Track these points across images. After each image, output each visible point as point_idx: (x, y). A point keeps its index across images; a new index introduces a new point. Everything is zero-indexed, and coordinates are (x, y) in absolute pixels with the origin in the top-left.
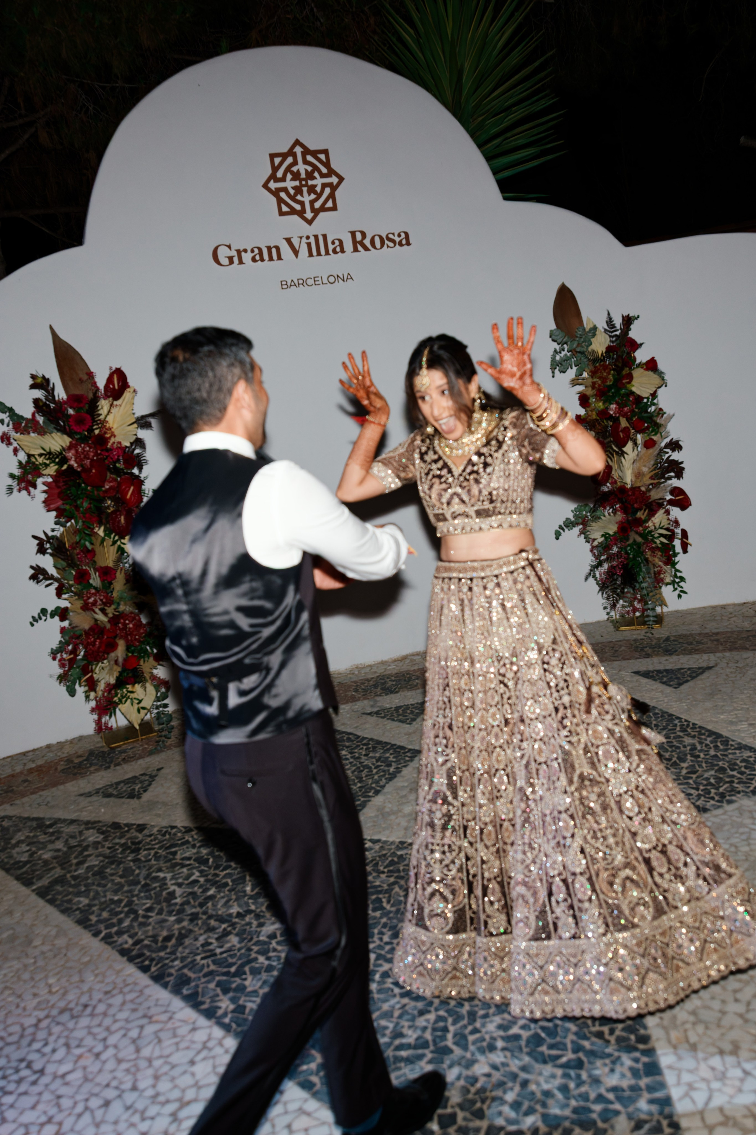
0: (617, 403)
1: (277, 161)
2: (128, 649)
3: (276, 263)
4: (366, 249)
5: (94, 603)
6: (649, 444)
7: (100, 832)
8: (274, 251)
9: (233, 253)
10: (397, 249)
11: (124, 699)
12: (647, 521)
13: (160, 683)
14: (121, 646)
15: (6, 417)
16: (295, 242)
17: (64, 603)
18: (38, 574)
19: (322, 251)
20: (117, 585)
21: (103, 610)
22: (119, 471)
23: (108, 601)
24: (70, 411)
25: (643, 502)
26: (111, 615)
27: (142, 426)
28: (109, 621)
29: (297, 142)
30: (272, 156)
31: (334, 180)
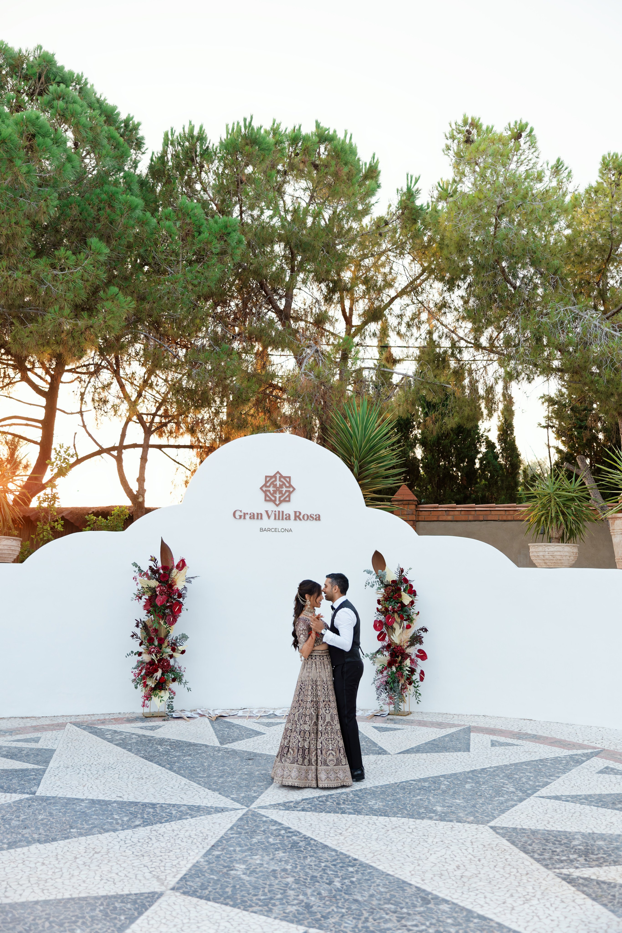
0: (392, 606)
1: (268, 479)
2: (162, 674)
3: (260, 520)
4: (300, 519)
5: (153, 652)
6: (408, 627)
7: (137, 736)
8: (260, 516)
9: (242, 514)
10: (314, 521)
11: (156, 695)
12: (401, 662)
13: (172, 692)
14: (160, 671)
15: (137, 569)
16: (270, 513)
17: (141, 649)
18: (134, 635)
19: (281, 518)
20: (164, 646)
21: (156, 655)
22: (175, 599)
23: (158, 652)
24: (161, 571)
25: (401, 653)
26: (159, 658)
27: (188, 582)
28: (157, 660)
29: (278, 472)
30: (266, 477)
31: (291, 489)
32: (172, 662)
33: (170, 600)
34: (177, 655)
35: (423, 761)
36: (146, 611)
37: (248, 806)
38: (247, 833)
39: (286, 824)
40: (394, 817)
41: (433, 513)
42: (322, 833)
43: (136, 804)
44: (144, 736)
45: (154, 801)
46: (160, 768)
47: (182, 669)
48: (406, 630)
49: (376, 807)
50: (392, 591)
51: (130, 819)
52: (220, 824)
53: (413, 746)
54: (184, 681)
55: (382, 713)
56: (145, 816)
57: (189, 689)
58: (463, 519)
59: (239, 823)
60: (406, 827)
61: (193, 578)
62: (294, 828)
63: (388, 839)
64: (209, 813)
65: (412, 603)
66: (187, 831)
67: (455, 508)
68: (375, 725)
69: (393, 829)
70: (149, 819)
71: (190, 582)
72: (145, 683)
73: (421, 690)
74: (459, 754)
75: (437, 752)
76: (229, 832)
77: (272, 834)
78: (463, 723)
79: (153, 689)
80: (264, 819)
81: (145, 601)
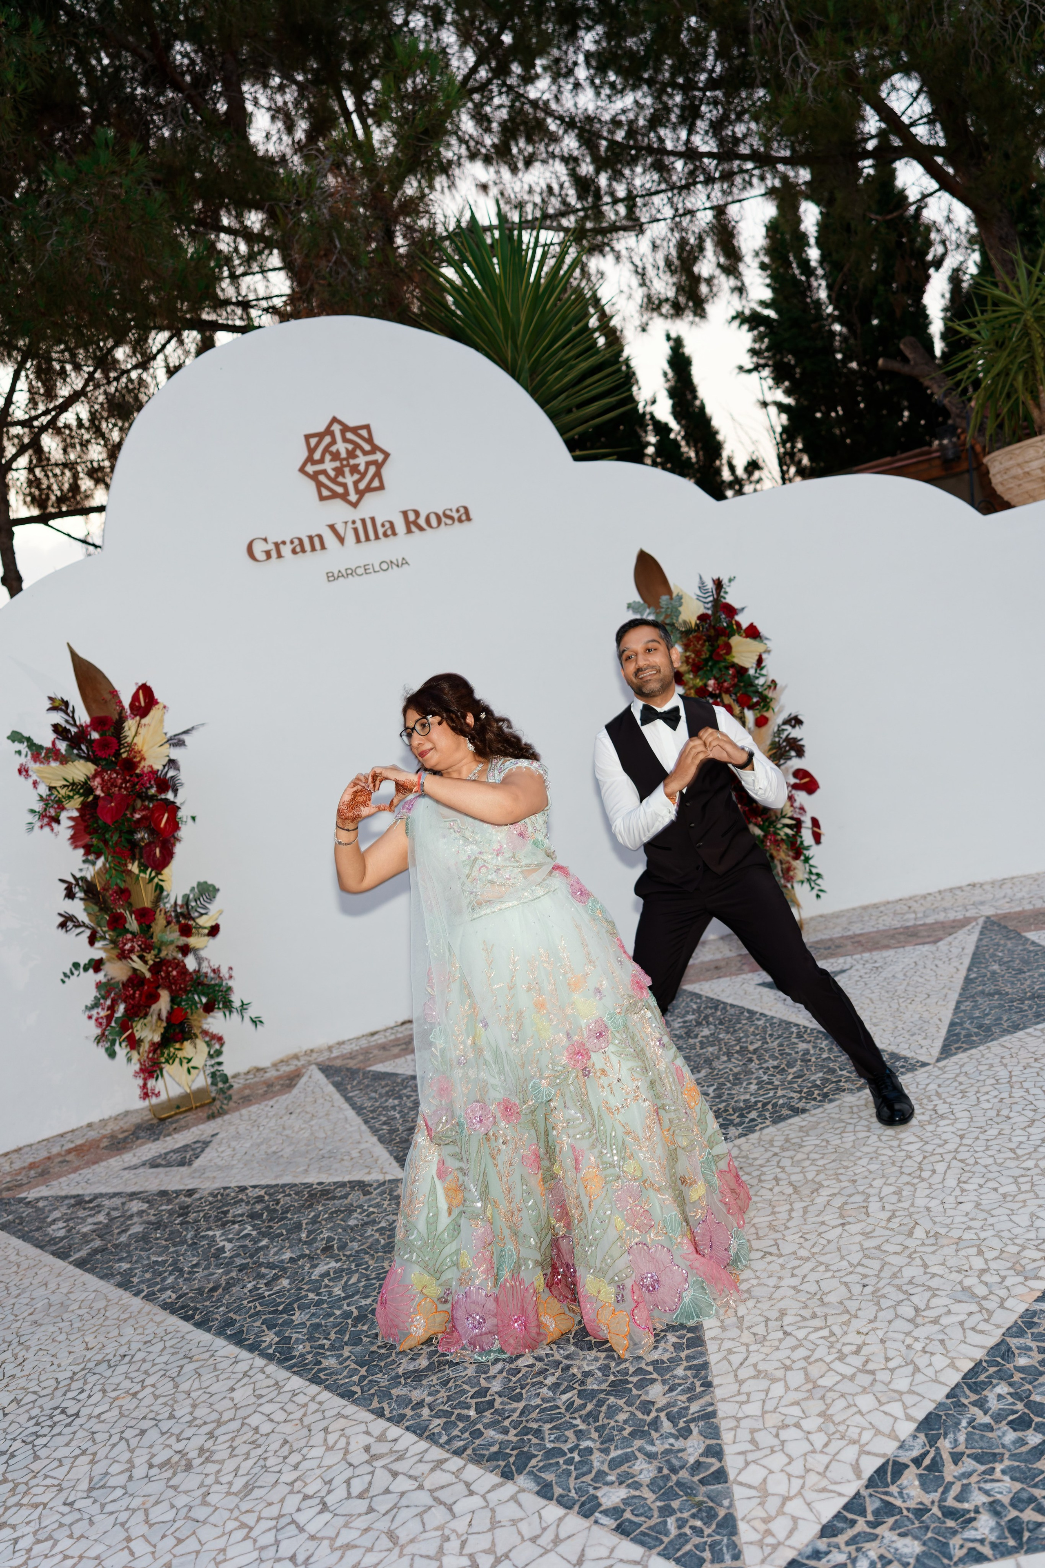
0: (716, 679)
1: (313, 442)
2: (173, 1001)
3: (319, 553)
4: (421, 529)
5: (131, 950)
6: (761, 722)
7: (145, 1200)
8: (316, 541)
9: (270, 547)
10: (458, 526)
11: (170, 1059)
13: (213, 1038)
14: (165, 997)
15: (23, 747)
16: (340, 528)
17: (97, 952)
18: (67, 922)
19: (372, 535)
20: (157, 928)
21: (141, 958)
22: (152, 798)
23: (147, 947)
24: (93, 734)
26: (151, 962)
27: (174, 745)
28: (150, 970)
29: (335, 420)
30: (308, 437)
31: (379, 457)
32: (190, 963)
33: (139, 804)
34: (198, 942)
36: (81, 850)
44: (165, 1196)
47: (224, 972)
50: (705, 642)
54: (237, 1004)
61: (186, 732)
65: (760, 661)
71: (181, 745)
72: (131, 1036)
73: (818, 864)
78: (957, 915)
79: (160, 1047)
81: (72, 823)
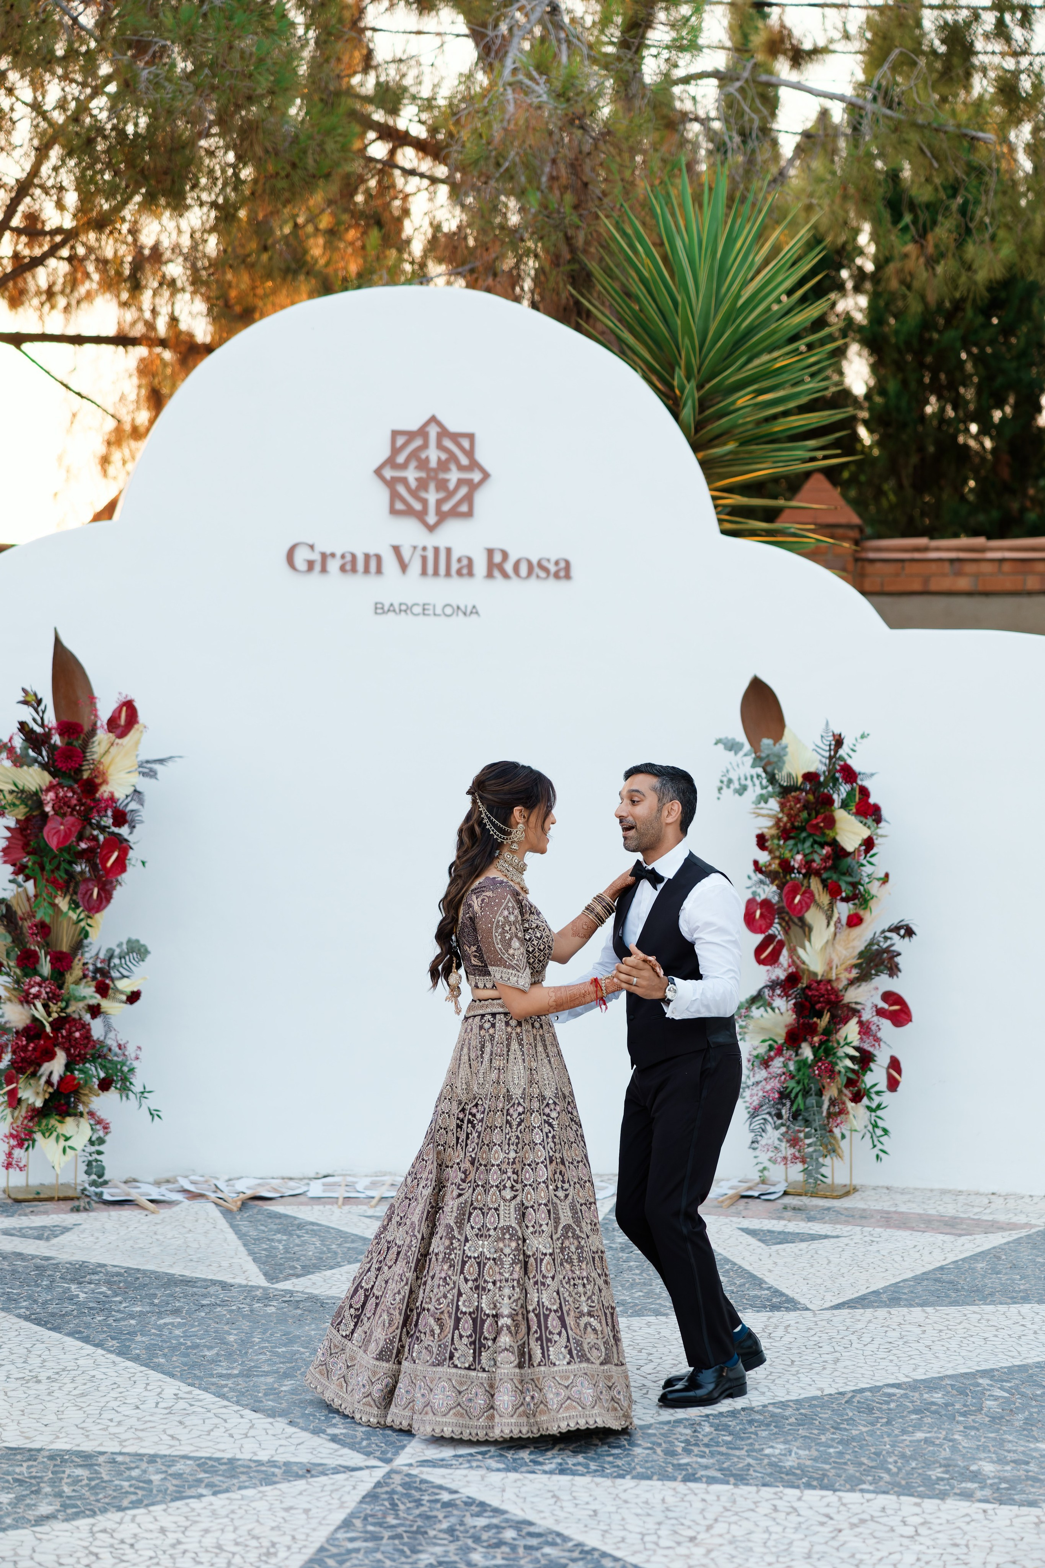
0: (805, 856)
1: (401, 440)
2: (68, 1065)
3: (373, 578)
4: (506, 575)
5: (37, 996)
6: (855, 920)
8: (373, 563)
9: (316, 556)
10: (552, 582)
11: (48, 1132)
12: (829, 1032)
13: (99, 1122)
14: (61, 1058)
16: (406, 554)
19: (442, 570)
20: (70, 978)
21: (46, 1006)
22: (103, 829)
23: (55, 997)
24: (56, 739)
25: (829, 1002)
26: (55, 1015)
27: (144, 774)
28: (51, 1023)
29: (433, 419)
30: (395, 434)
31: (476, 476)
32: (97, 1028)
33: (88, 831)
34: (112, 1007)
35: (918, 1330)
36: (10, 869)
37: (388, 1461)
38: (399, 1537)
39: (517, 1511)
40: (852, 1490)
41: (910, 568)
42: (633, 1538)
43: (31, 1454)
44: (20, 1256)
45: (87, 1446)
46: (89, 1349)
47: (131, 1051)
48: (845, 932)
49: (790, 1462)
50: (806, 806)
51: (20, 1499)
52: (307, 1511)
53: (878, 1284)
54: (137, 1088)
55: (763, 1188)
56: (67, 1490)
57: (154, 1114)
58: (1009, 586)
59: (368, 1508)
60: (895, 1521)
61: (161, 761)
62: (544, 1522)
63: (844, 1554)
64: (268, 1480)
65: (869, 844)
66: (207, 1531)
67: (983, 550)
68: (746, 1223)
69: (853, 1526)
70: (81, 1498)
71: (151, 774)
72: (12, 1094)
73: (888, 1117)
74: (1026, 1308)
75: (954, 1303)
76: (340, 1535)
77: (477, 1539)
78: (1022, 1219)
79: (38, 1115)
80: (446, 1497)
81: (8, 834)
